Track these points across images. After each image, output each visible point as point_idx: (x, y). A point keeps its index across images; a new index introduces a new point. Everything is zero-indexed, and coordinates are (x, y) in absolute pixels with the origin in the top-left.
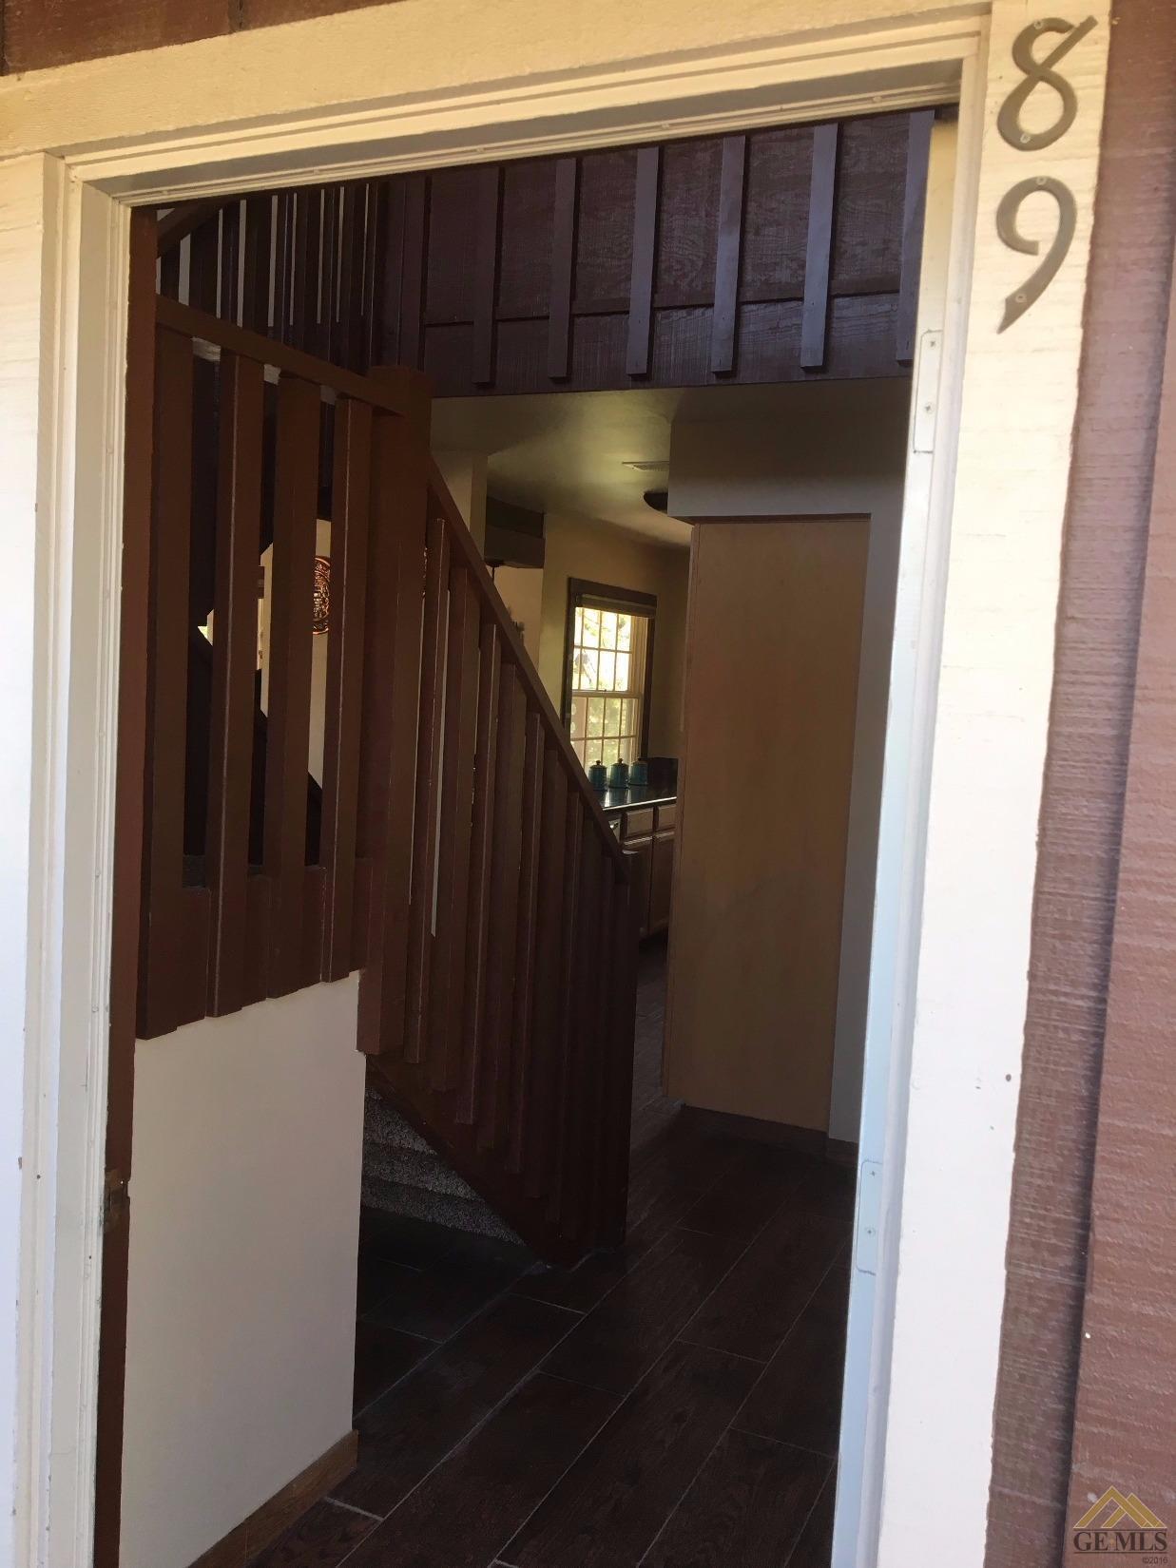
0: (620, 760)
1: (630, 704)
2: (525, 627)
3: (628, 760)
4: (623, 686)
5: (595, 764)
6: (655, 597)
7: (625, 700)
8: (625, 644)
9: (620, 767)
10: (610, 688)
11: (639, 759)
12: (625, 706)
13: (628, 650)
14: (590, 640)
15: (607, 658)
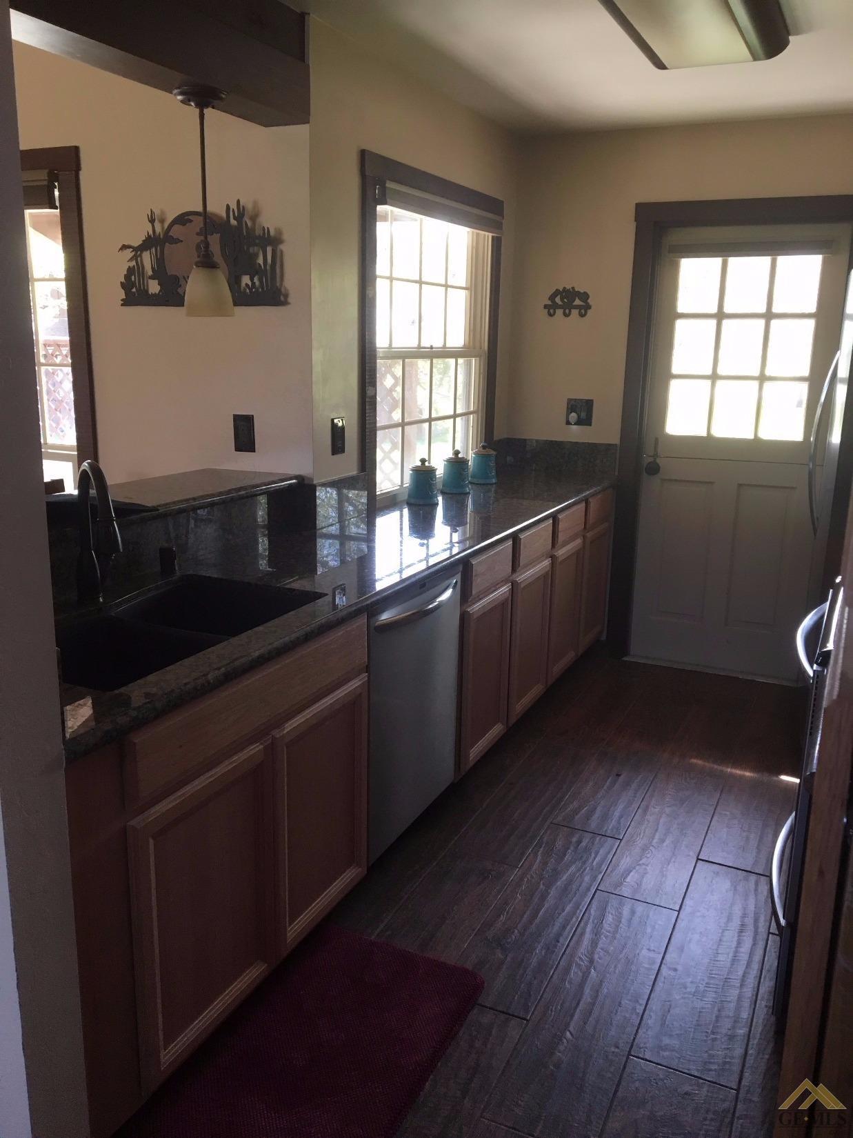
0: (457, 453)
1: (469, 365)
2: (285, 237)
3: (467, 453)
4: (457, 339)
5: (419, 464)
6: (503, 202)
7: (461, 361)
8: (460, 275)
9: (457, 464)
10: (438, 343)
11: (484, 447)
12: (461, 370)
13: (464, 285)
14: (406, 267)
15: (433, 295)
